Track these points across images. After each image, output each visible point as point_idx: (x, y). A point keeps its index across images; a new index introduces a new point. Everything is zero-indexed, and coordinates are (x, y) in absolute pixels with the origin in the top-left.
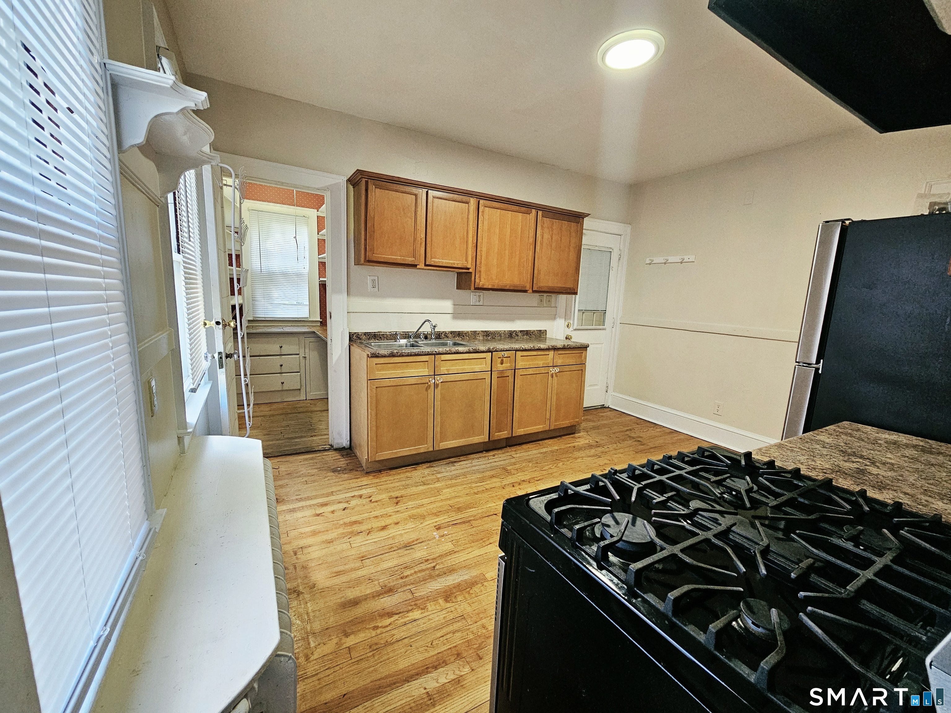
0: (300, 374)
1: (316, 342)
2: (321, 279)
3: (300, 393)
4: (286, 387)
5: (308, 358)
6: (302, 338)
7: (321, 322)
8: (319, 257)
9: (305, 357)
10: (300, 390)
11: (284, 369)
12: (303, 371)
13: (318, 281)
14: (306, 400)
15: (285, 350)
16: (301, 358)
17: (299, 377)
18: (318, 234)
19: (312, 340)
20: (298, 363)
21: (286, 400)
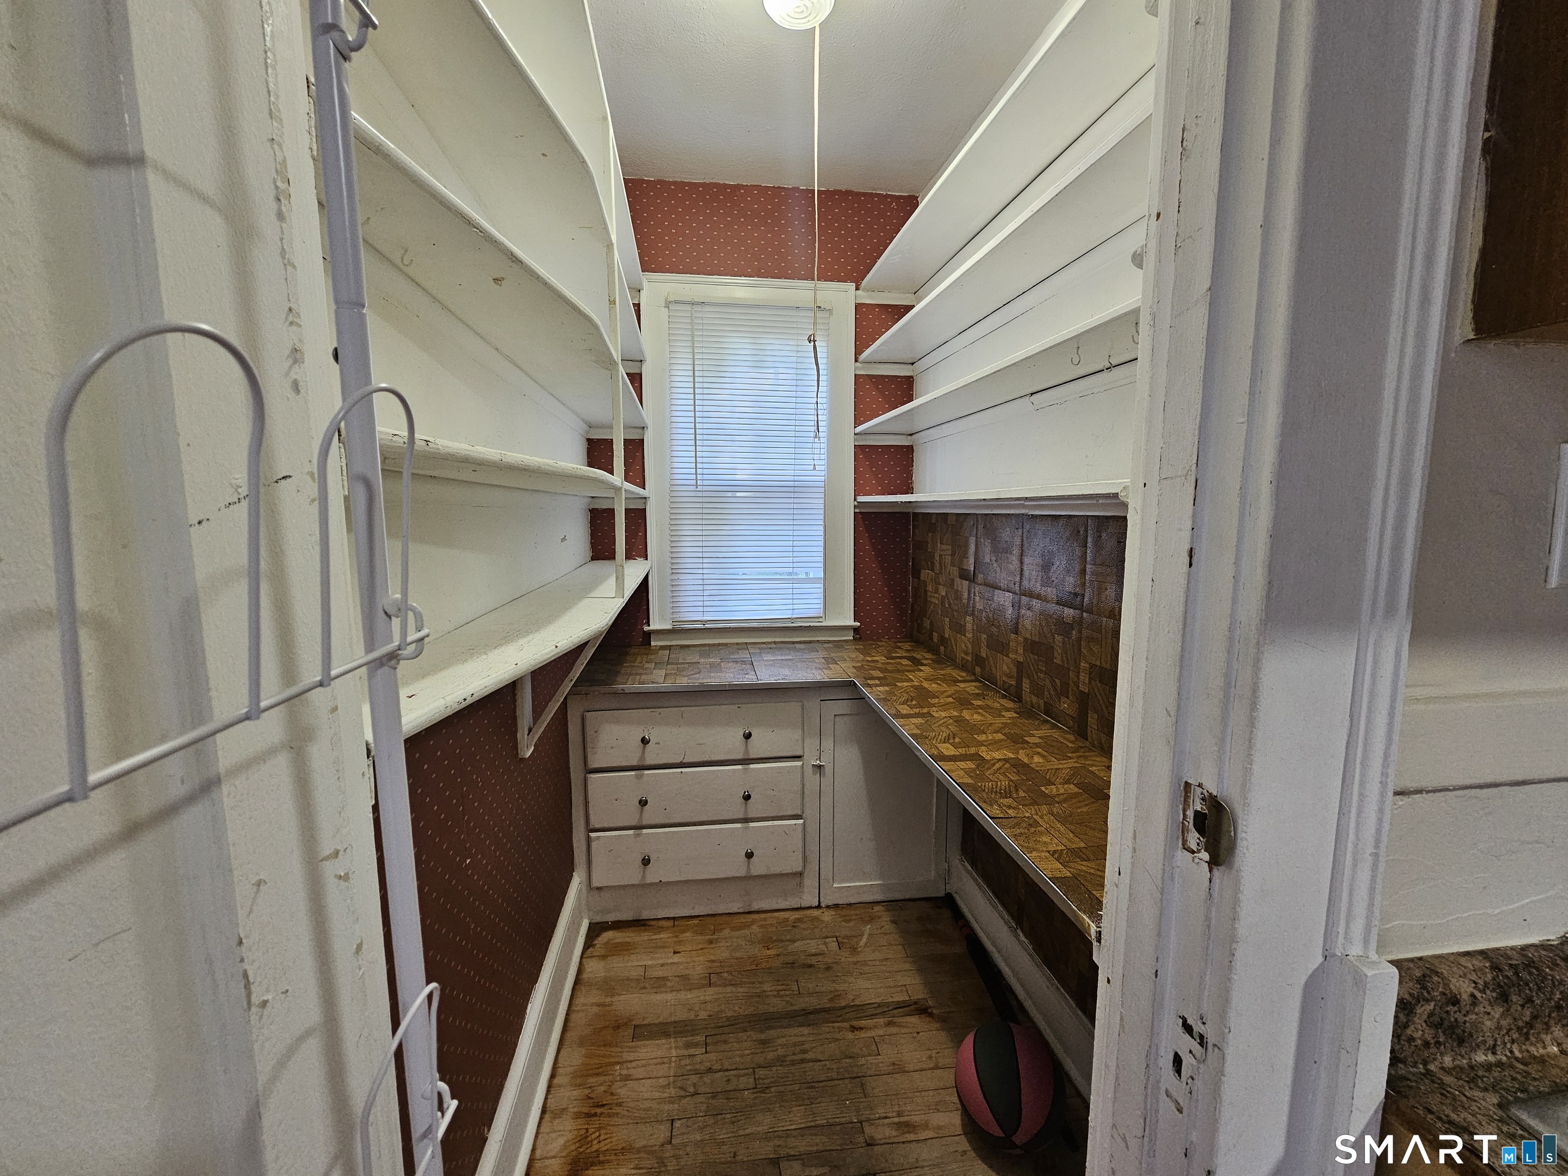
0: (804, 824)
1: (857, 714)
2: (861, 499)
3: (801, 885)
4: (758, 867)
5: (828, 770)
6: (812, 704)
7: (856, 630)
8: (860, 429)
9: (820, 767)
10: (801, 874)
11: (754, 808)
12: (811, 812)
13: (852, 503)
14: (819, 906)
15: (758, 747)
16: (809, 770)
17: (800, 835)
18: (856, 361)
19: (842, 707)
20: (798, 787)
21: (756, 906)
